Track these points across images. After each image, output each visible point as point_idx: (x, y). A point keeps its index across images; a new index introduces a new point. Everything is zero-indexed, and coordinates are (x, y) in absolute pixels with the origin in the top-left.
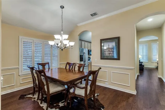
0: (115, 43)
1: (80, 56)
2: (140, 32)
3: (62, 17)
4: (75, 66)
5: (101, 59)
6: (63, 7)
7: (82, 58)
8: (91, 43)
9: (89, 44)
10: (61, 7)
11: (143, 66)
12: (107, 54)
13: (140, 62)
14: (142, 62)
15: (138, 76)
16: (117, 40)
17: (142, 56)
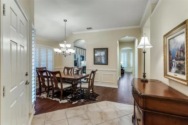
0: (105, 52)
1: (75, 61)
2: (122, 44)
3: (65, 29)
4: (74, 69)
5: (95, 64)
6: (66, 21)
7: (76, 63)
8: (86, 50)
9: (84, 51)
10: (64, 20)
11: (124, 70)
12: (99, 60)
13: (121, 67)
14: (123, 68)
15: (120, 78)
16: (106, 50)
17: (123, 62)
